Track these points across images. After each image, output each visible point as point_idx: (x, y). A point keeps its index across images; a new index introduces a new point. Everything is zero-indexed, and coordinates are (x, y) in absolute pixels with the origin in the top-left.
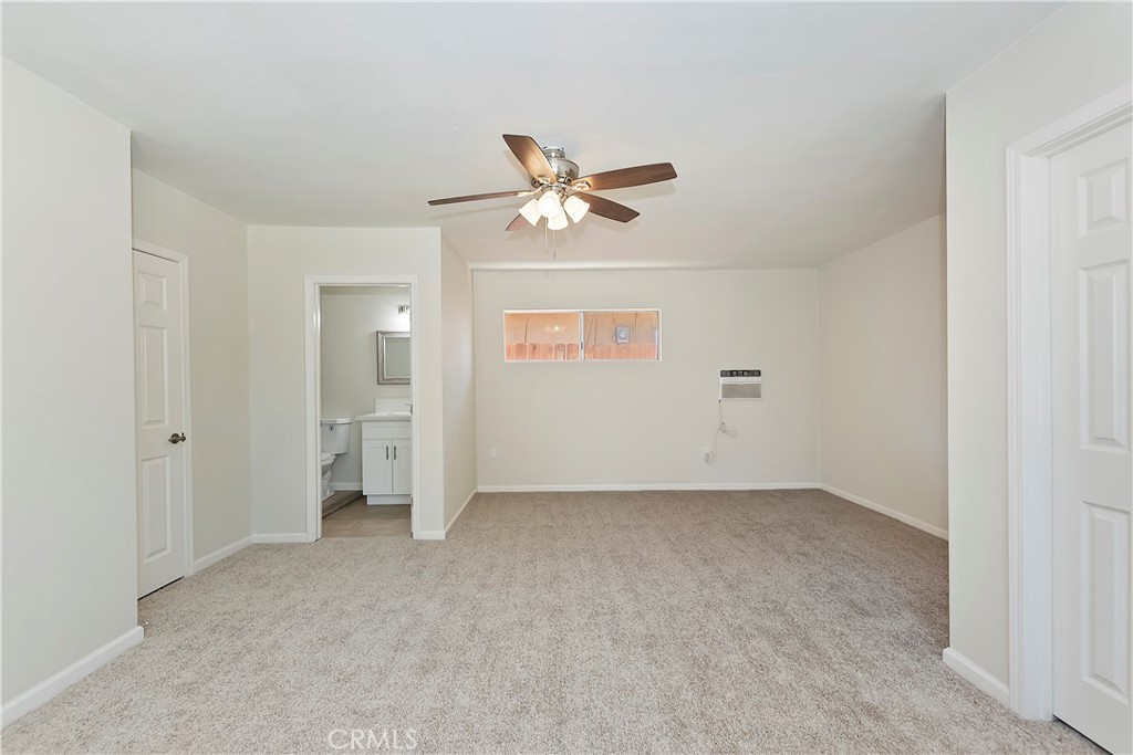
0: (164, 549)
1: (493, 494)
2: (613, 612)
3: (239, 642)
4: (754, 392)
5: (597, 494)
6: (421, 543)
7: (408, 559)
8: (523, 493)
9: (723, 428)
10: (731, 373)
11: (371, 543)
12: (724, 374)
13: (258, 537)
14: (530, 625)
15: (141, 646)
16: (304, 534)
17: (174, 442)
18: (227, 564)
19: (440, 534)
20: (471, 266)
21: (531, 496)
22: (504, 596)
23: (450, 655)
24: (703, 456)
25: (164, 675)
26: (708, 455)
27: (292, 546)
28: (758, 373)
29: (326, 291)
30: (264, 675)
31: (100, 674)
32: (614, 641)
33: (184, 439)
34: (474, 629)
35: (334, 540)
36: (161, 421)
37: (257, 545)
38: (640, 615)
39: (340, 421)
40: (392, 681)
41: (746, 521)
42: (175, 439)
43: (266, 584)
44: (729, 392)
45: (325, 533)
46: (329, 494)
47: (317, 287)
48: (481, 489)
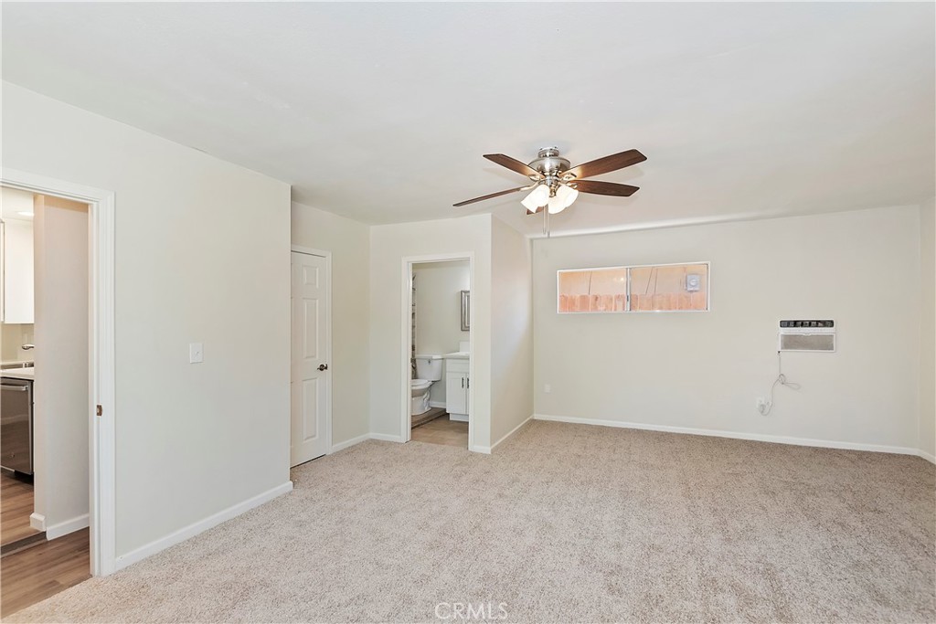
0: (314, 436)
1: (546, 422)
2: (595, 538)
3: (336, 502)
4: (826, 344)
5: (639, 432)
6: (472, 454)
7: (457, 465)
8: (571, 424)
9: (782, 379)
10: (795, 324)
11: (440, 450)
12: (785, 324)
13: (372, 435)
14: (520, 533)
15: (290, 493)
16: (398, 437)
17: (322, 370)
18: (351, 450)
19: (487, 450)
20: (529, 236)
21: (576, 427)
22: (511, 506)
23: (453, 541)
24: (757, 406)
25: (293, 513)
26: (763, 406)
27: (391, 443)
28: (831, 324)
29: (416, 266)
30: (340, 526)
31: (265, 506)
32: (582, 562)
33: (326, 368)
34: (478, 527)
35: (417, 443)
36: (314, 357)
37: (372, 440)
38: (619, 546)
39: (434, 357)
40: (407, 549)
41: (789, 479)
42: (322, 368)
43: (365, 468)
44: (790, 343)
45: (413, 438)
46: (426, 409)
47: (410, 265)
48: (537, 416)
